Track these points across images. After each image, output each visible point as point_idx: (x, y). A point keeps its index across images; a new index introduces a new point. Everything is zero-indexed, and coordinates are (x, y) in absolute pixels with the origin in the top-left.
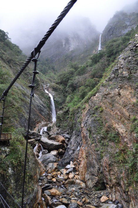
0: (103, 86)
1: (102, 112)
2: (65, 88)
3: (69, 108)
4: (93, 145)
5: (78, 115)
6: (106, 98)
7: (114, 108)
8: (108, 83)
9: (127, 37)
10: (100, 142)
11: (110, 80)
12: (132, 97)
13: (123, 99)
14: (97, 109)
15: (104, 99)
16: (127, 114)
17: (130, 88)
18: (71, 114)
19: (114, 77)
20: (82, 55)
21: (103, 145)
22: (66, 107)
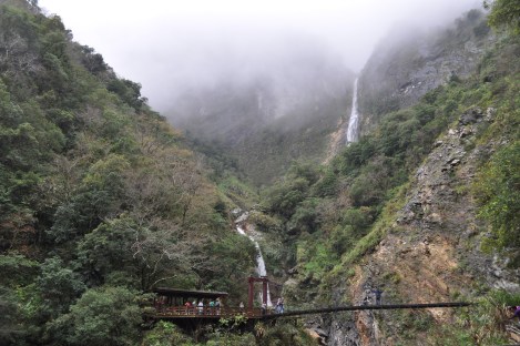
0: (392, 232)
1: (398, 282)
2: (285, 223)
3: (311, 274)
4: (390, 338)
5: (342, 289)
6: (403, 257)
7: (419, 277)
8: (401, 227)
9: (428, 107)
10: (402, 333)
11: (406, 222)
12: (450, 259)
13: (434, 261)
14: (387, 277)
15: (399, 259)
16: (444, 286)
17: (445, 243)
18: (325, 288)
19: (414, 218)
20: (309, 130)
21: (407, 337)
22: (303, 272)
